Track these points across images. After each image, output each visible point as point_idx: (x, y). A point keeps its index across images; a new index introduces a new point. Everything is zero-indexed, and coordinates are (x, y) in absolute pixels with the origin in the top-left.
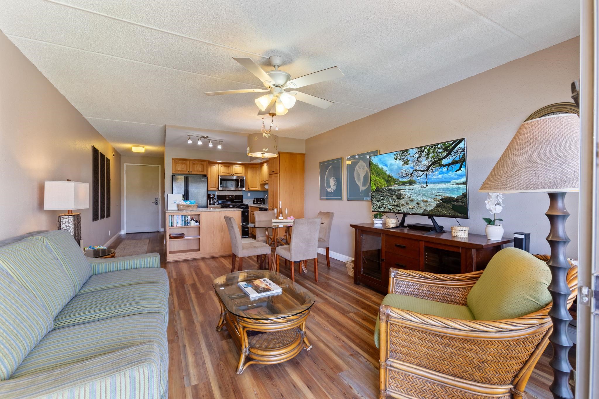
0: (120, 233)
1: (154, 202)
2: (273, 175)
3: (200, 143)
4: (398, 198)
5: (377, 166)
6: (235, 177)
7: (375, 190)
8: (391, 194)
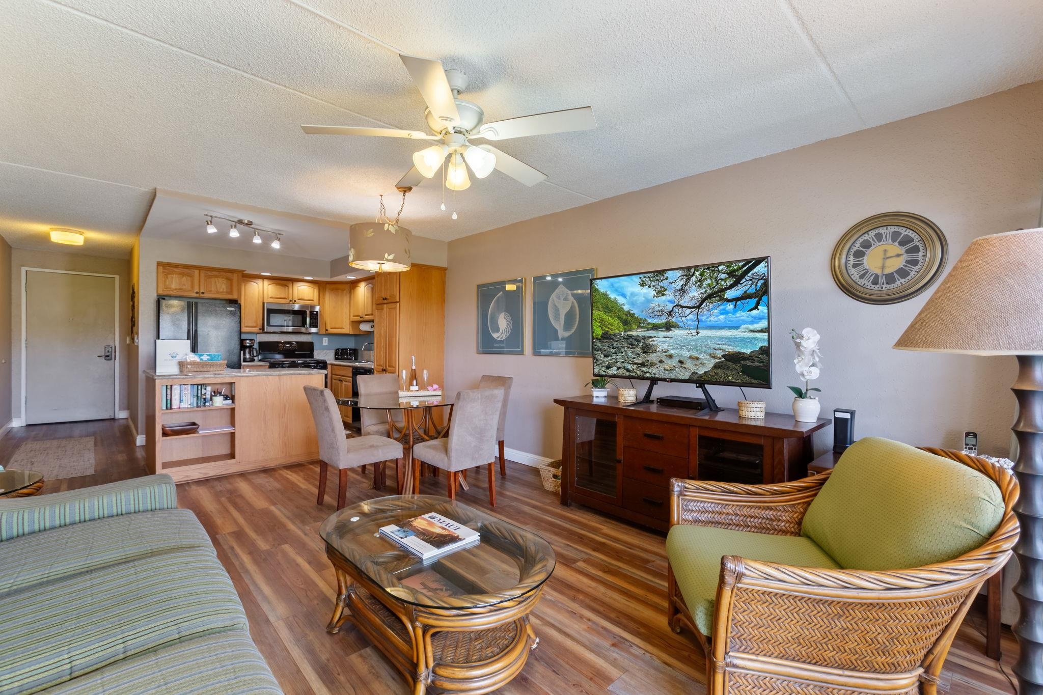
0: (10, 426)
1: (103, 354)
2: (385, 306)
3: (234, 234)
4: (644, 352)
5: (606, 295)
6: (296, 307)
7: (601, 336)
8: (632, 345)
